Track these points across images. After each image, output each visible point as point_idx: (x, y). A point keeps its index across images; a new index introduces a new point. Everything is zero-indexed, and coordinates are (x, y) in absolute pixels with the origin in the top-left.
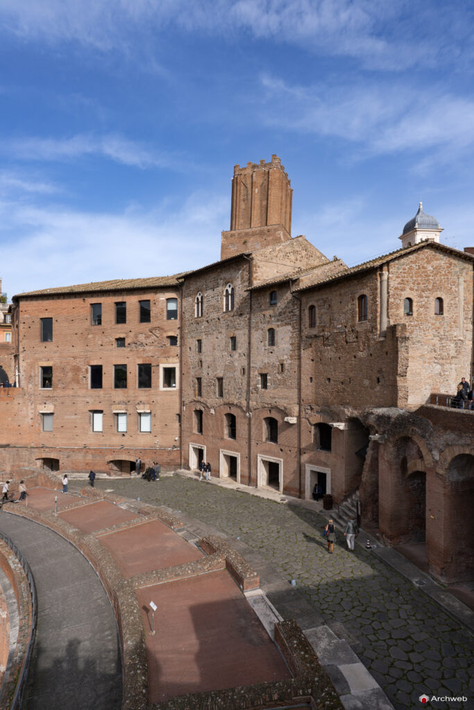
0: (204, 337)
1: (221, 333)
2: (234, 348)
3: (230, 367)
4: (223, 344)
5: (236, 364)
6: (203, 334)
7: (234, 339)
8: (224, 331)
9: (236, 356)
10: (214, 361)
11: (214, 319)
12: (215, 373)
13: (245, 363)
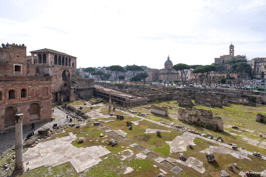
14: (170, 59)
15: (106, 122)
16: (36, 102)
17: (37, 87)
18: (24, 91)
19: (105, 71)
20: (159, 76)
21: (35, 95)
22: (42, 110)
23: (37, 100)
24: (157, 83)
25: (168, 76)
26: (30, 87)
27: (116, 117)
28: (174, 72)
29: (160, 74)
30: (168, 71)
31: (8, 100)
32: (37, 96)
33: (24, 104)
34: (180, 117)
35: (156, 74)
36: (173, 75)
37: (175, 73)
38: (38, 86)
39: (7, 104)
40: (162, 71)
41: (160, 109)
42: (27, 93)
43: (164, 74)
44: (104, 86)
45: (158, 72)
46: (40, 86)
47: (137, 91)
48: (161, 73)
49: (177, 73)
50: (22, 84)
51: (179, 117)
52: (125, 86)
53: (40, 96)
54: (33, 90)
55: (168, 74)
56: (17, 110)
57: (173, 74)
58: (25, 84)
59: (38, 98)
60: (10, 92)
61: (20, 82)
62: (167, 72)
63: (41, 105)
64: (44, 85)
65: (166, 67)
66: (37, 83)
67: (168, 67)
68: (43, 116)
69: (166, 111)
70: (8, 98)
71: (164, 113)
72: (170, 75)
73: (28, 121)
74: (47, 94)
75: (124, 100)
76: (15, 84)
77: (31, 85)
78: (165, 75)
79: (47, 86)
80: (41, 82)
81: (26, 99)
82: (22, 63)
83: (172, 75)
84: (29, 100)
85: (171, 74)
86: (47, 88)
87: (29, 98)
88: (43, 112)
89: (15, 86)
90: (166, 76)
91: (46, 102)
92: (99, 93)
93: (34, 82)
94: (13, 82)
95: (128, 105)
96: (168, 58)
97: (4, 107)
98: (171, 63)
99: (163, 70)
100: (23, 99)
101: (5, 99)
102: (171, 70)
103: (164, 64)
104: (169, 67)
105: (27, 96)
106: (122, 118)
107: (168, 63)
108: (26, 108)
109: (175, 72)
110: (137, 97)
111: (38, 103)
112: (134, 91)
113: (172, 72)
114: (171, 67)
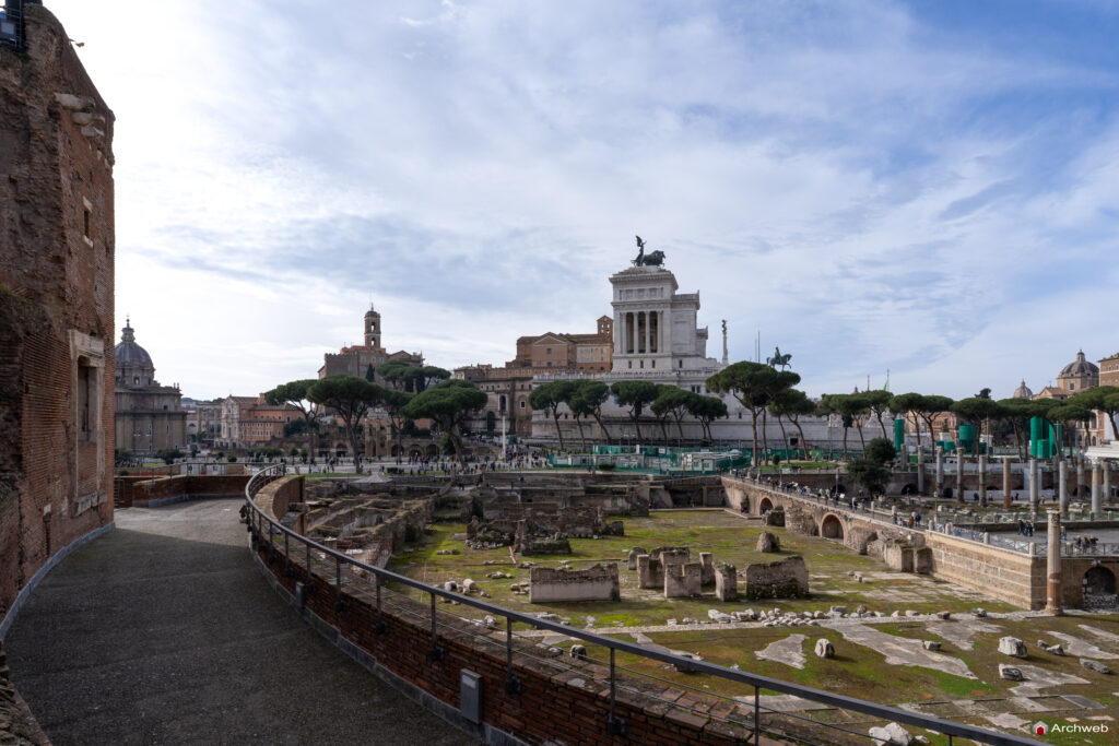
25: (134, 426)
28: (166, 407)
30: (132, 403)
34: (677, 586)
36: (166, 421)
37: (174, 412)
41: (583, 578)
49: (179, 414)
51: (673, 587)
55: (135, 415)
57: (166, 418)
65: (119, 379)
67: (129, 382)
69: (615, 580)
71: (602, 590)
72: (147, 423)
78: (120, 424)
83: (158, 422)
85: (154, 415)
90: (125, 426)
98: (144, 359)
102: (151, 395)
104: (136, 380)
107: (127, 359)
109: (171, 409)
113: (157, 404)
114: (146, 382)
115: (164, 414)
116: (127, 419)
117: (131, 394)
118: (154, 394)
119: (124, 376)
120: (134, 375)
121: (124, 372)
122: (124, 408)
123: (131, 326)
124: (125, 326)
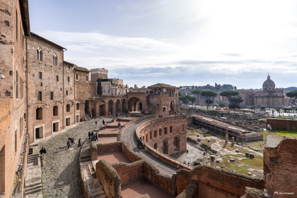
0: (43, 72)
1: (52, 72)
2: (58, 80)
3: (56, 87)
4: (53, 77)
5: (59, 86)
6: (43, 70)
7: (57, 77)
8: (53, 72)
9: (59, 84)
10: (49, 84)
11: (49, 65)
12: (50, 89)
13: (62, 86)
14: (271, 79)
15: (240, 159)
16: (177, 136)
17: (178, 125)
18: (171, 127)
19: (185, 93)
20: (255, 99)
21: (176, 131)
22: (180, 143)
23: (178, 135)
24: (262, 112)
25: (268, 100)
26: (174, 124)
27: (245, 155)
28: (277, 95)
29: (256, 97)
30: (268, 94)
31: (164, 135)
32: (178, 131)
33: (171, 138)
35: (250, 97)
36: (277, 99)
37: (279, 97)
38: (178, 123)
39: (164, 138)
40: (259, 93)
42: (173, 130)
43: (263, 97)
44: (201, 114)
45: (253, 94)
46: (180, 124)
47: (244, 123)
48: (259, 96)
49: (281, 96)
50: (170, 123)
52: (220, 113)
53: (180, 131)
54: (176, 126)
55: (268, 97)
56: (167, 142)
58: (172, 122)
59: (178, 133)
60: (165, 129)
61: (169, 121)
62: (266, 94)
63: (180, 139)
64: (182, 123)
65: (265, 88)
66: (178, 121)
67: (268, 89)
68: (182, 148)
70: (164, 133)
72: (271, 99)
73: (173, 151)
74: (184, 130)
75: (237, 134)
76: (167, 123)
77: (175, 123)
78: (264, 99)
79: (184, 123)
80: (180, 120)
81: (172, 134)
82: (167, 105)
83: (274, 99)
84: (174, 135)
85: (274, 97)
86: (184, 125)
87: (174, 133)
88: (181, 144)
89: (167, 125)
90: (266, 100)
91: (183, 136)
92: (200, 122)
93: (176, 121)
94: (166, 122)
95: (243, 140)
96: (269, 77)
97: (162, 141)
98: (272, 83)
99: (261, 93)
100: (171, 134)
101: (163, 134)
103: (262, 85)
104: (270, 88)
105: (173, 132)
106: (253, 157)
107: (268, 84)
108: (172, 141)
109: (279, 95)
110: (250, 131)
111: (178, 137)
112: (241, 123)
113: (275, 94)
114: (273, 89)
115: (277, 96)
116: (266, 98)
117: (268, 92)
118: (274, 92)
119: (267, 88)
120: (269, 87)
121: (267, 87)
122: (265, 95)
123: (269, 76)
124: (268, 76)
